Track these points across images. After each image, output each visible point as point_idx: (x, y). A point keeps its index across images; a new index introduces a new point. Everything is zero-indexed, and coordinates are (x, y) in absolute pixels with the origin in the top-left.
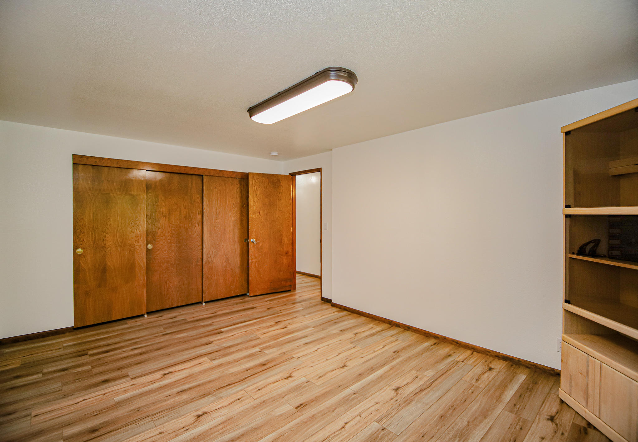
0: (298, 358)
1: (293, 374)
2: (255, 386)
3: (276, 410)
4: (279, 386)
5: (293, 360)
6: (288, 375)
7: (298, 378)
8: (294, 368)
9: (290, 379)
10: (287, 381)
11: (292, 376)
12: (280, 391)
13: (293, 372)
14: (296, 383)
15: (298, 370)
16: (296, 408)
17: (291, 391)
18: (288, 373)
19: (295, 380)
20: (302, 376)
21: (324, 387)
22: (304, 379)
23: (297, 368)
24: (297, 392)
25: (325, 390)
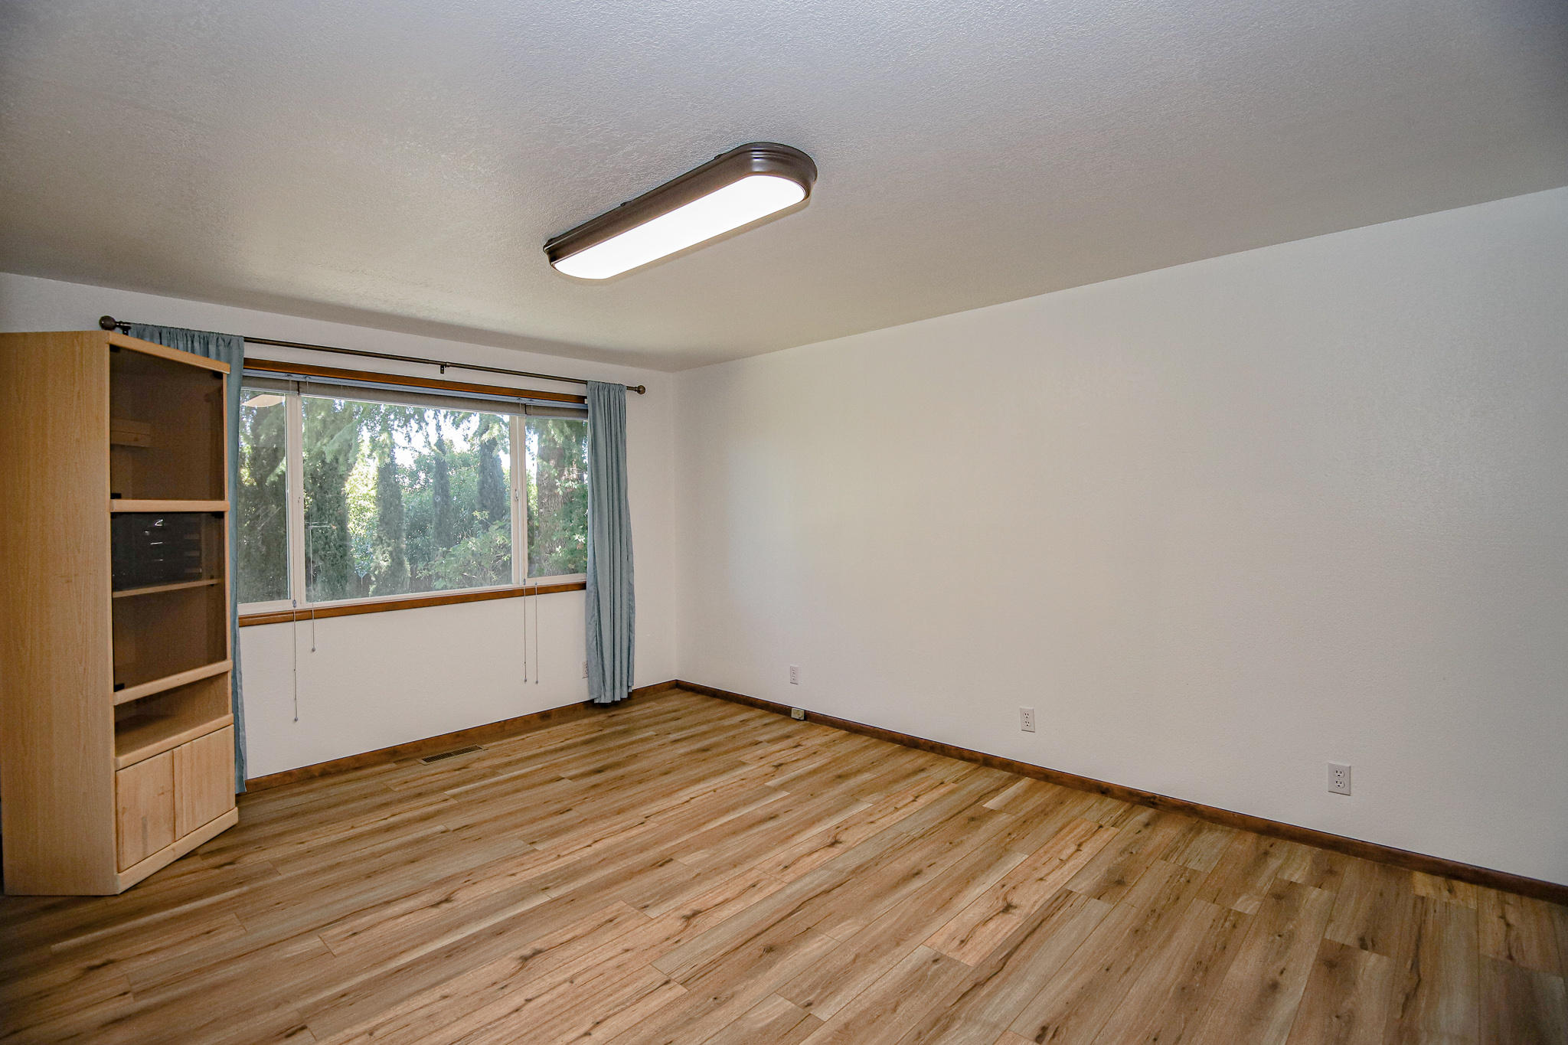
0: (667, 983)
1: (679, 925)
2: (766, 892)
3: (707, 856)
4: (710, 895)
5: (686, 971)
6: (694, 922)
7: (669, 915)
8: (678, 944)
9: (687, 912)
10: (695, 906)
11: (683, 920)
12: (707, 886)
13: (682, 931)
14: (672, 904)
15: (668, 939)
16: (671, 860)
17: (683, 887)
18: (695, 927)
19: (677, 909)
20: (656, 921)
21: (607, 898)
22: (653, 913)
23: (670, 942)
24: (670, 885)
25: (607, 891)
